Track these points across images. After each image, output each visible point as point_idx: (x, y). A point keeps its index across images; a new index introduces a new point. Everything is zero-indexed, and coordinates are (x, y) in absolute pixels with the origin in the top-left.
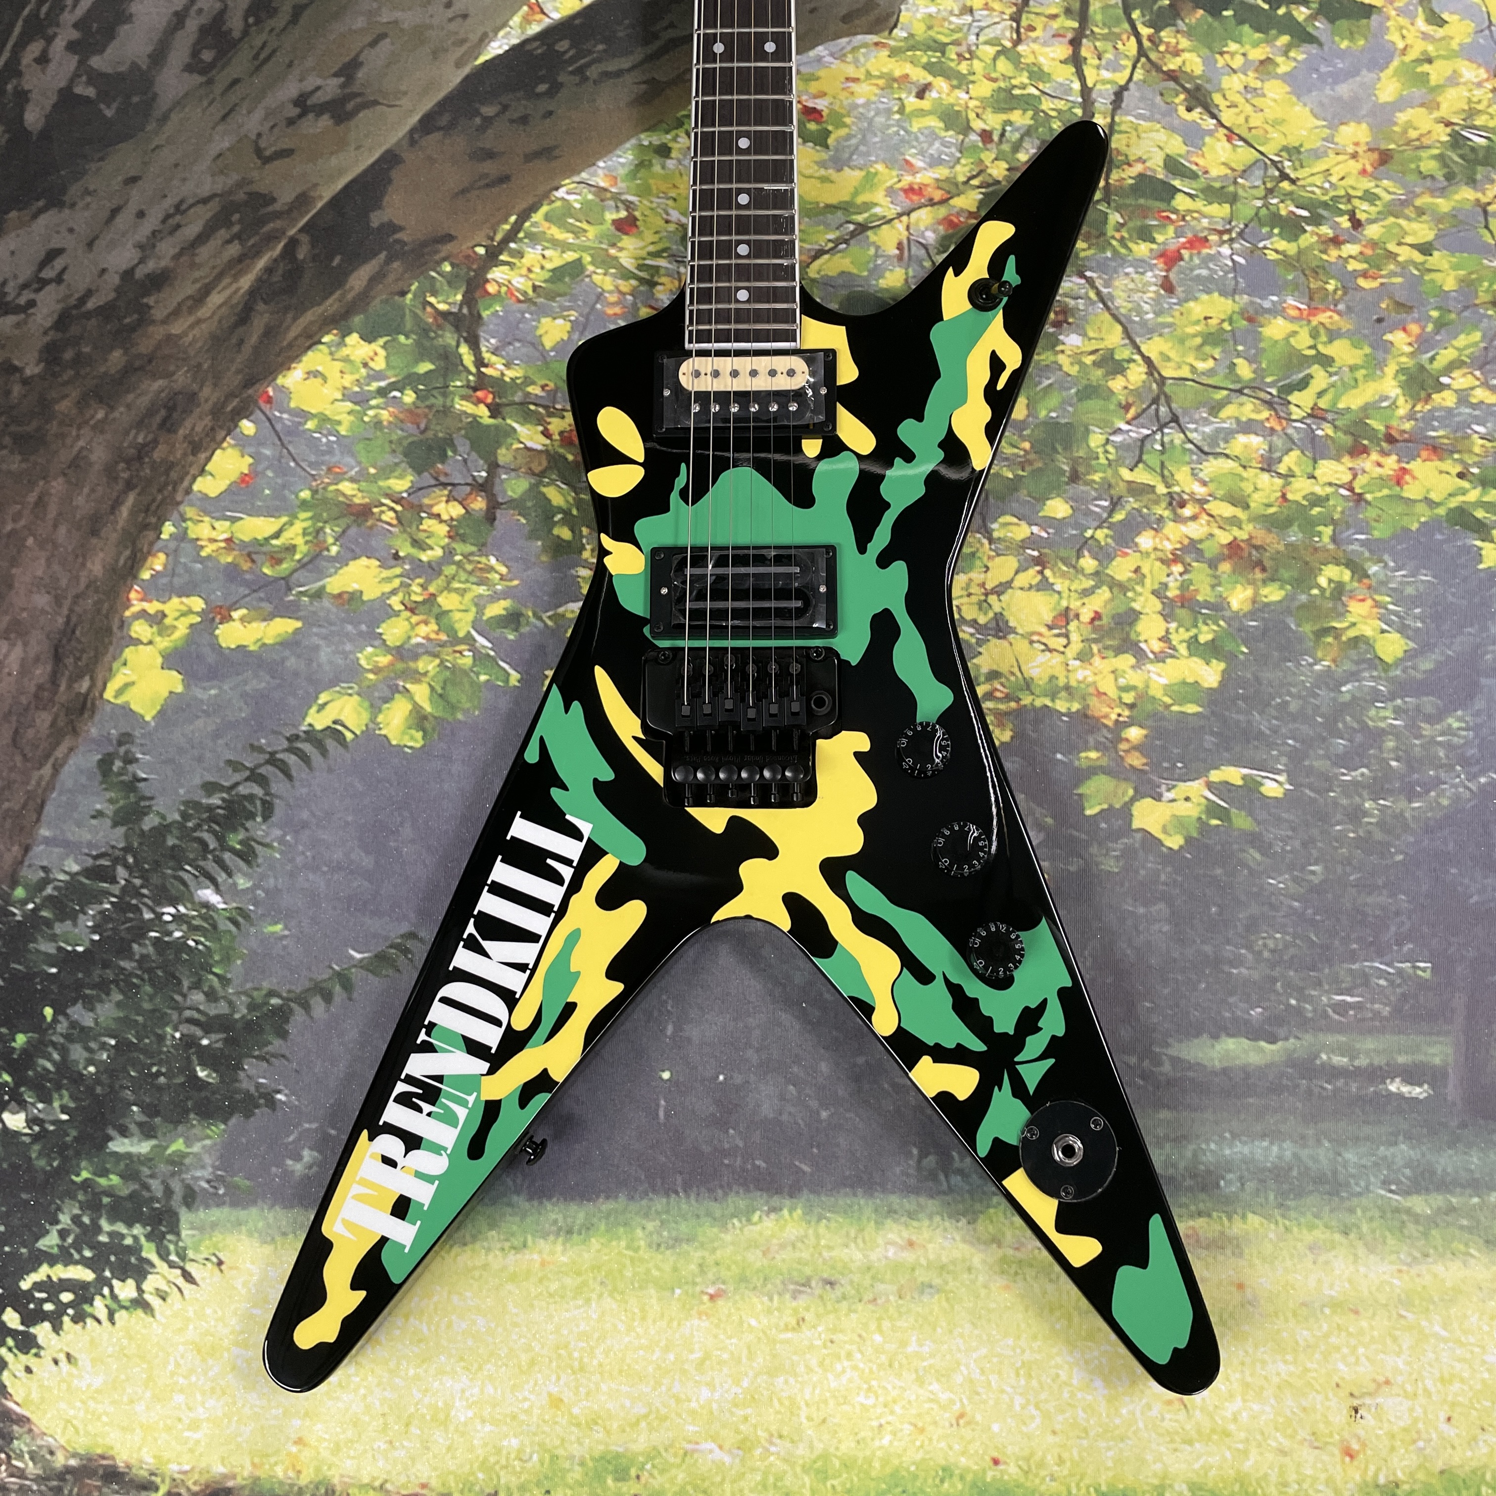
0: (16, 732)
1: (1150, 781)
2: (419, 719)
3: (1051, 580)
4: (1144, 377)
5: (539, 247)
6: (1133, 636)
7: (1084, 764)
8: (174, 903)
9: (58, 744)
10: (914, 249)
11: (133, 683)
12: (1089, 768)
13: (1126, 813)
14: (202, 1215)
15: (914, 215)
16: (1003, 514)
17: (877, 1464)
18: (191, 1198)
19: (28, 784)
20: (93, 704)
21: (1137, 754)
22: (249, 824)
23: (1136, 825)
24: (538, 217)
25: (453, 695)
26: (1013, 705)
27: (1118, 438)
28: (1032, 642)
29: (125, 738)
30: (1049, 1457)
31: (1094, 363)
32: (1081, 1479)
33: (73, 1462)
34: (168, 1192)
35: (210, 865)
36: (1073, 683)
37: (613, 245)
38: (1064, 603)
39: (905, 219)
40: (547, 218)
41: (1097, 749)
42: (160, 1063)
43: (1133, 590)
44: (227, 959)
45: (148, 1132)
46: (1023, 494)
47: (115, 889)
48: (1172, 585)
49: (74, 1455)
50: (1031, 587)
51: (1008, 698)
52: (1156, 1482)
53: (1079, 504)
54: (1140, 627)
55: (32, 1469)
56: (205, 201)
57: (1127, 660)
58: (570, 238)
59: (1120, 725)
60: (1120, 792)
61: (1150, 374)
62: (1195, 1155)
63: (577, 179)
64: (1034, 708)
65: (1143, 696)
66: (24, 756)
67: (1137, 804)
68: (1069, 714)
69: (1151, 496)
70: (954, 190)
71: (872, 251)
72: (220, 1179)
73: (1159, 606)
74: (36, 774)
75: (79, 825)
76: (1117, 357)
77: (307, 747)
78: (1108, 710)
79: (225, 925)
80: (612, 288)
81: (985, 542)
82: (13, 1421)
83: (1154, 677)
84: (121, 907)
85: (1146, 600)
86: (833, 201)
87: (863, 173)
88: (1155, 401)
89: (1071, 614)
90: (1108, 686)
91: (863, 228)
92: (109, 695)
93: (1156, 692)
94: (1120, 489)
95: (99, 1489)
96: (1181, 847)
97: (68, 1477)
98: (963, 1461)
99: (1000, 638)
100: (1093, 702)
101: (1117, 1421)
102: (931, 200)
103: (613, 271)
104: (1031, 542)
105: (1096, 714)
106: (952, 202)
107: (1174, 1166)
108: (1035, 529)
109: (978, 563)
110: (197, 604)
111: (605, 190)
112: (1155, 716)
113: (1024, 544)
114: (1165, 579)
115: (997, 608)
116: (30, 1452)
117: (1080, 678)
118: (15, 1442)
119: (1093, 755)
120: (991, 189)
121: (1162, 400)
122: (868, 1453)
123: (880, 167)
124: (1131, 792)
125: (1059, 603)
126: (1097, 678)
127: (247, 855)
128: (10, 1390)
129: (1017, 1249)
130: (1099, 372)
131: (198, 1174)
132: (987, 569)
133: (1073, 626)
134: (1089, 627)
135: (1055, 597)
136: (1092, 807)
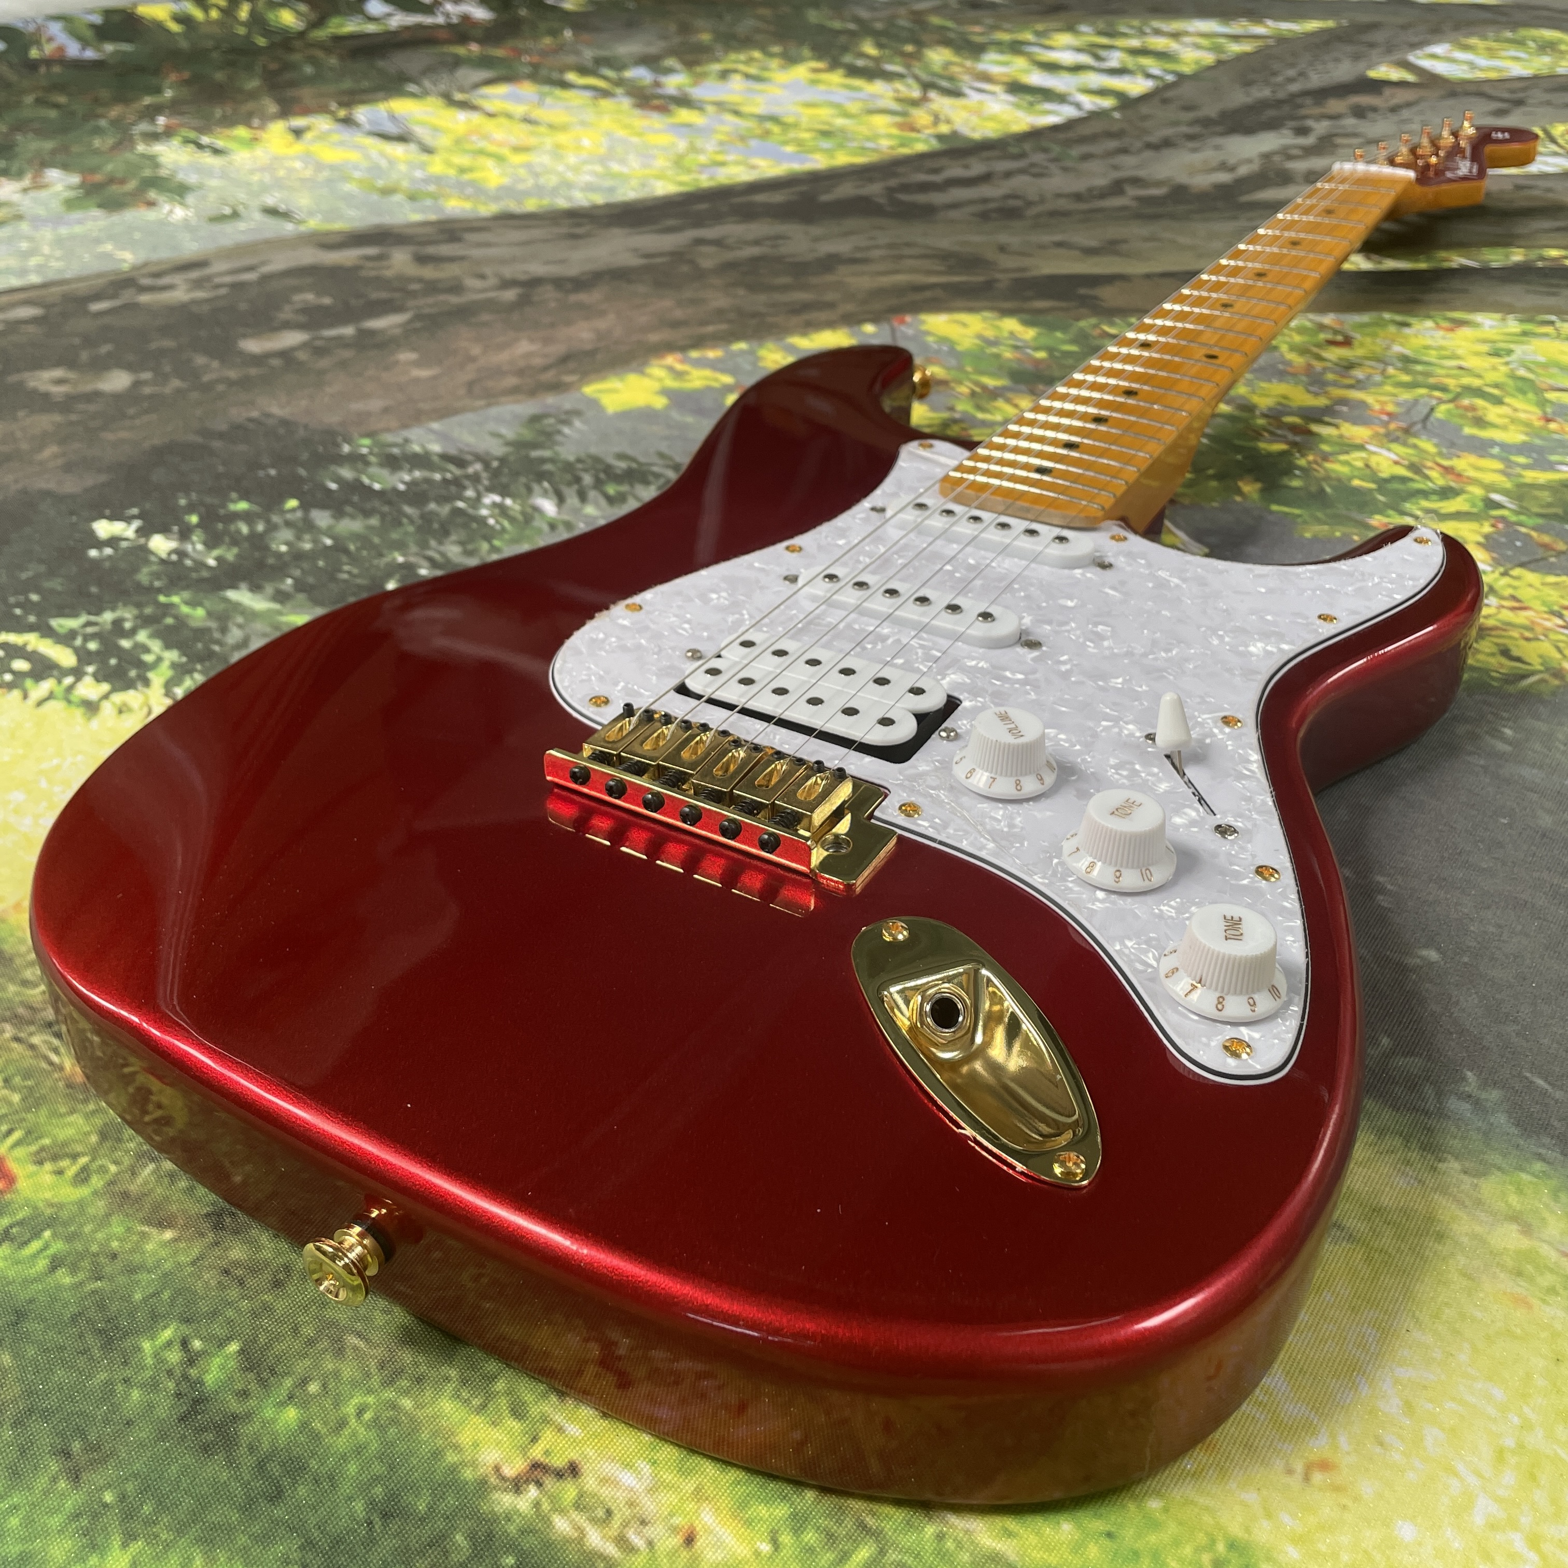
0: (478, 380)
8: (506, 495)
9: (510, 394)
11: (616, 391)
19: (455, 402)
20: (566, 389)
22: (638, 486)
29: (575, 413)
35: (569, 491)
42: (357, 567)
45: (280, 598)
47: (458, 472)
66: (470, 391)
74: (468, 401)
75: (473, 433)
84: (451, 482)
92: (587, 389)
110: (726, 379)
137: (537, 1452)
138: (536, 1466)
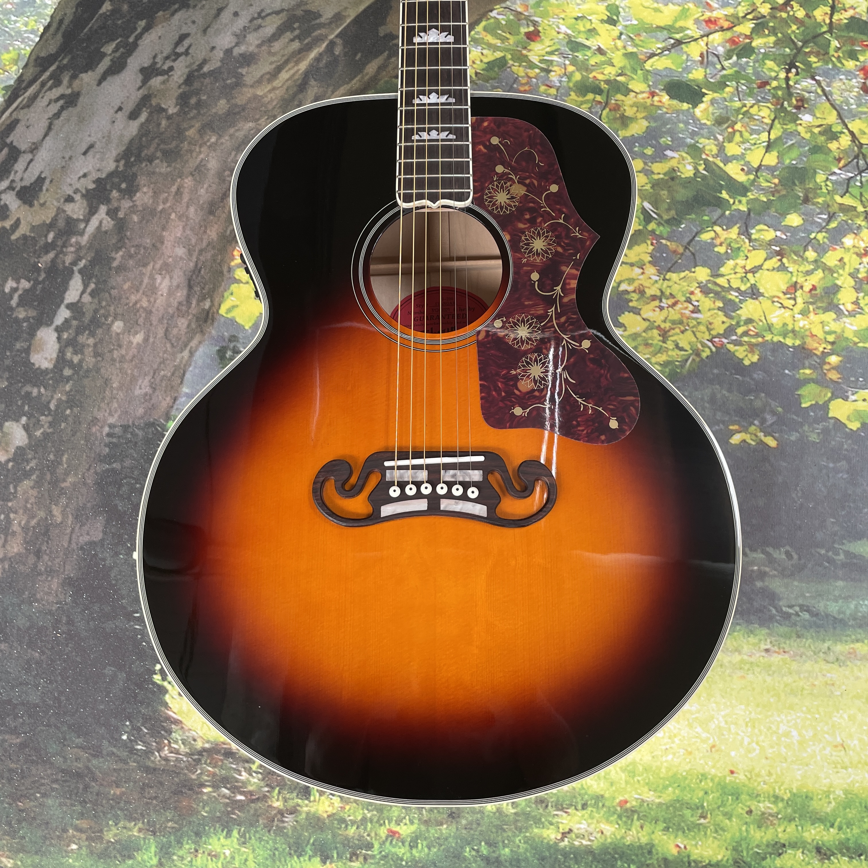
0: (167, 330)
1: (842, 389)
3: (787, 265)
4: (850, 143)
5: (480, 48)
6: (835, 301)
7: (802, 377)
9: (192, 338)
10: (710, 58)
11: (237, 306)
12: (804, 379)
13: (825, 407)
15: (711, 37)
16: (759, 223)
17: (663, 770)
19: (175, 361)
20: (213, 316)
21: (834, 372)
23: (830, 415)
24: (479, 28)
26: (760, 340)
27: (834, 178)
28: (773, 302)
29: (233, 338)
30: (763, 772)
31: (820, 133)
32: (782, 785)
33: (207, 746)
36: (797, 329)
37: (525, 48)
38: (794, 279)
39: (705, 39)
40: (485, 29)
41: (810, 368)
43: (838, 272)
46: (772, 211)
48: (862, 270)
49: (208, 742)
50: (774, 269)
51: (757, 335)
52: (825, 789)
53: (808, 217)
54: (840, 296)
55: (183, 749)
56: (277, 13)
57: (831, 316)
58: (498, 43)
59: (825, 354)
60: (823, 394)
61: (853, 141)
62: (856, 607)
63: (504, 5)
64: (773, 343)
65: (840, 337)
66: (172, 344)
67: (832, 402)
68: (794, 347)
69: (854, 213)
70: (736, 21)
71: (685, 57)
73: (853, 283)
74: (179, 356)
76: (834, 130)
78: (818, 345)
80: (523, 74)
81: (747, 241)
82: (172, 722)
83: (848, 326)
85: (845, 279)
86: (662, 24)
87: (680, 8)
88: (857, 157)
89: (798, 286)
90: (818, 331)
91: (679, 43)
92: (222, 311)
93: (849, 334)
94: (835, 208)
95: (222, 760)
96: (858, 429)
97: (204, 754)
98: (713, 771)
99: (754, 299)
100: (808, 340)
101: (805, 755)
102: (722, 27)
103: (524, 64)
104: (776, 241)
105: (810, 347)
106: (735, 29)
107: (844, 613)
108: (779, 233)
109: (741, 254)
111: (521, 13)
112: (847, 349)
113: (771, 243)
114: (858, 266)
115: (753, 282)
116: (182, 740)
117: (801, 325)
118: (173, 734)
119: (808, 371)
120: (759, 21)
121: (861, 156)
122: (659, 763)
123: (691, 5)
124: (829, 395)
125: (791, 279)
126: (811, 326)
128: (170, 705)
129: (750, 656)
130: (823, 138)
132: (747, 257)
133: (799, 293)
134: (809, 295)
135: (790, 275)
136: (805, 402)
137: (561, 830)
138: (563, 833)
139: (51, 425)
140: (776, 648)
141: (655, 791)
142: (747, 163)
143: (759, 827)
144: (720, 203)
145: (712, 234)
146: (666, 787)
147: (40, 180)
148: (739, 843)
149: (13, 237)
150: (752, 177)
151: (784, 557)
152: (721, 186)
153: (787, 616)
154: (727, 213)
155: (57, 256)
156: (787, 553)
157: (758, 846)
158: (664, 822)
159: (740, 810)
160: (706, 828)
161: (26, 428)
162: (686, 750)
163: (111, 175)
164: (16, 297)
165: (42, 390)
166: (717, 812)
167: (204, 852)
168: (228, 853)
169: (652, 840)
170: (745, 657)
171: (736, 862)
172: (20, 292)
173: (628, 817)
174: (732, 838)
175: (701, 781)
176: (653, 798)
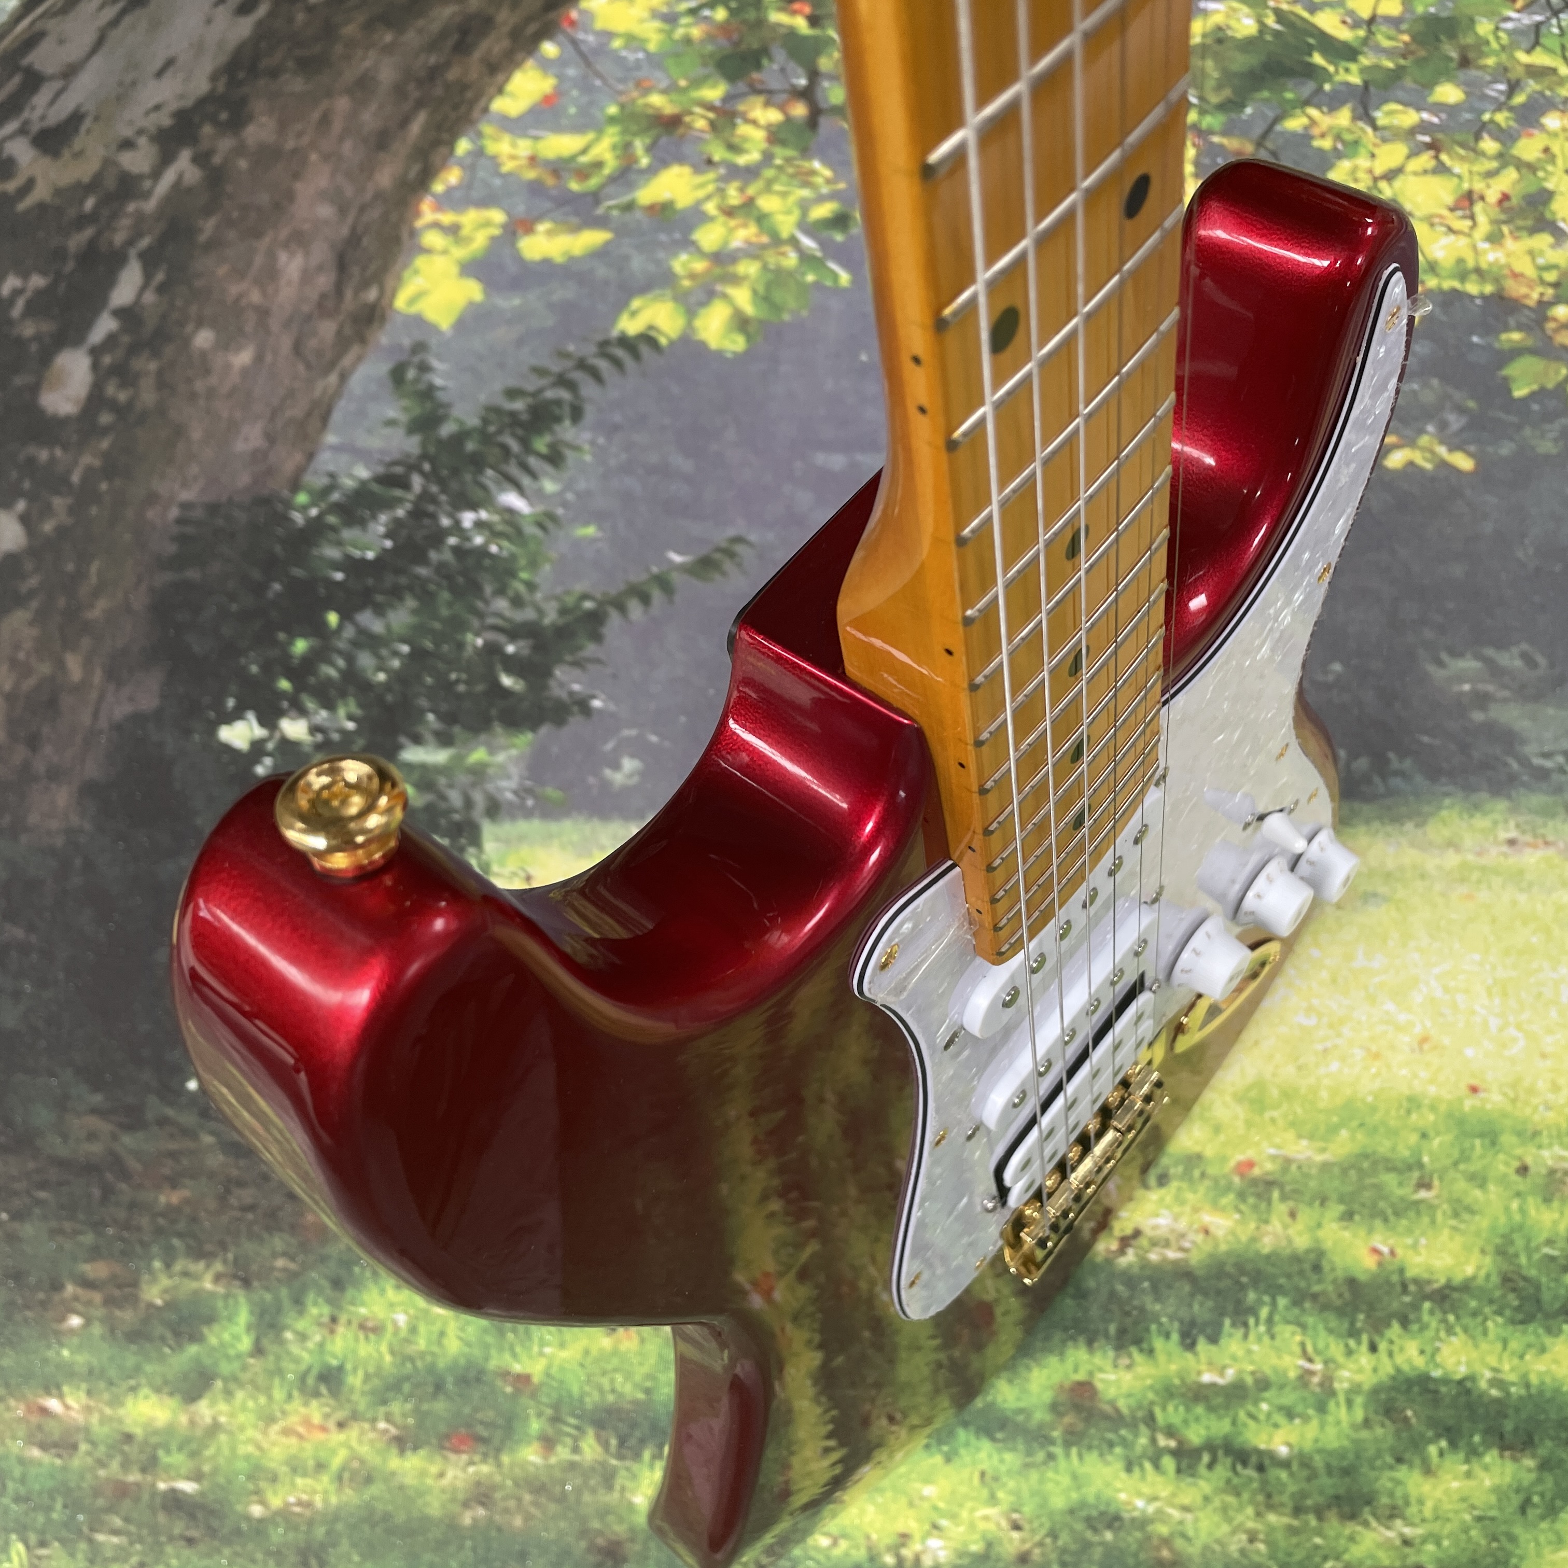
0: (298, 340)
2: (741, 323)
3: (1448, 164)
6: (1548, 216)
7: (1506, 346)
8: (474, 507)
11: (427, 292)
12: (1512, 349)
13: (1558, 394)
14: (507, 828)
16: (1386, 101)
17: (1324, 1094)
18: (494, 810)
19: (312, 391)
20: (382, 314)
22: (557, 428)
25: (778, 296)
27: (1509, 25)
28: (1432, 225)
30: (1541, 1083)
34: (469, 803)
35: (513, 469)
36: (1484, 266)
38: (1466, 186)
41: (1519, 330)
42: (459, 670)
43: (1544, 169)
44: (533, 564)
45: (445, 740)
46: (1408, 82)
47: (410, 496)
50: (1425, 172)
53: (1473, 90)
54: (1555, 206)
57: (1544, 239)
59: (1544, 305)
60: (1549, 372)
64: (1441, 292)
66: (308, 364)
68: (1483, 297)
69: (1554, 78)
72: (529, 791)
75: (370, 432)
77: (620, 353)
78: (1528, 290)
79: (530, 530)
81: (1369, 130)
84: (417, 513)
85: (1560, 179)
89: (1475, 197)
90: (1524, 267)
92: (399, 304)
94: (1519, 72)
98: (1432, 1090)
100: (1509, 283)
104: (1423, 127)
105: (1514, 295)
108: (1425, 116)
109: (1362, 151)
110: (497, 216)
113: (1413, 131)
117: (1492, 260)
119: (1516, 336)
122: (1312, 1081)
124: (1564, 371)
125: (1459, 185)
126: (1511, 260)
127: (555, 458)
129: (1480, 854)
131: (504, 784)
132: (1373, 156)
133: (1478, 208)
134: (1497, 209)
135: (1455, 180)
136: (1519, 389)
137: (1117, 1233)
138: (1122, 1239)
139: (71, 510)
140: (1528, 838)
141: (1311, 1137)
142: (1351, 13)
143: (1547, 1200)
144: (1311, 72)
145: (1304, 121)
146: (1333, 1130)
147: (76, 119)
148: (1508, 1239)
149: (22, 206)
150: (1362, 33)
151: (1518, 663)
152: (1310, 45)
153: (1542, 775)
154: (1327, 87)
155: (99, 234)
156: (1524, 656)
157: (1550, 1242)
158: (1341, 1200)
159: (1502, 1168)
160: (1432, 1208)
161: (25, 520)
162: (1368, 1050)
163: (202, 102)
164: (20, 304)
165: (58, 452)
166: (1452, 1174)
167: (349, 1322)
168: (402, 1319)
169: (1317, 1241)
170: (1470, 857)
171: (1506, 1280)
172: (28, 294)
173: (1259, 1196)
174: (1493, 1228)
175: (1409, 1112)
176: (1309, 1153)
